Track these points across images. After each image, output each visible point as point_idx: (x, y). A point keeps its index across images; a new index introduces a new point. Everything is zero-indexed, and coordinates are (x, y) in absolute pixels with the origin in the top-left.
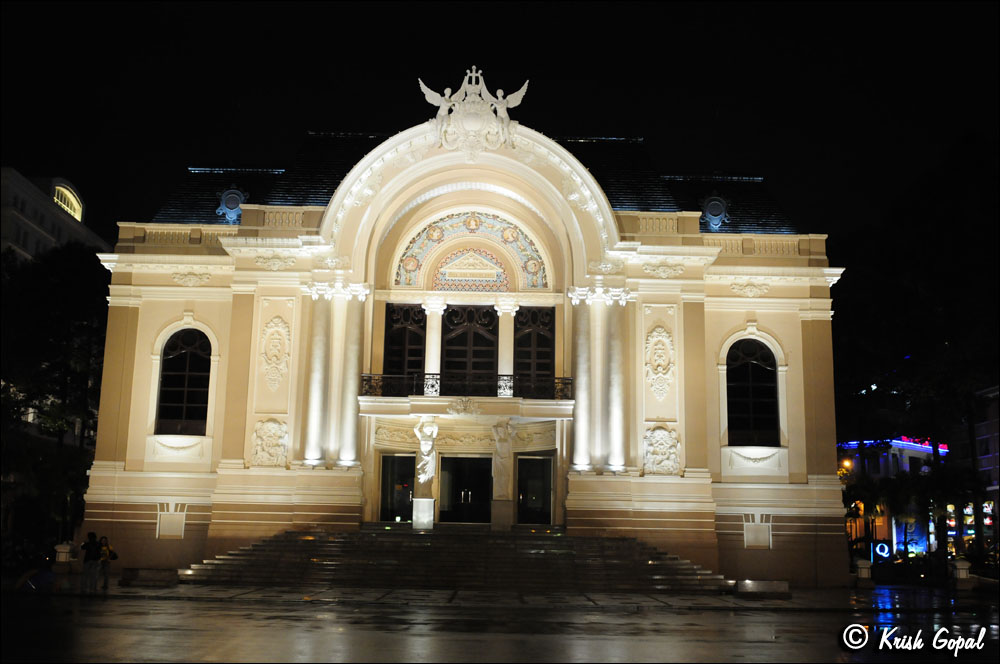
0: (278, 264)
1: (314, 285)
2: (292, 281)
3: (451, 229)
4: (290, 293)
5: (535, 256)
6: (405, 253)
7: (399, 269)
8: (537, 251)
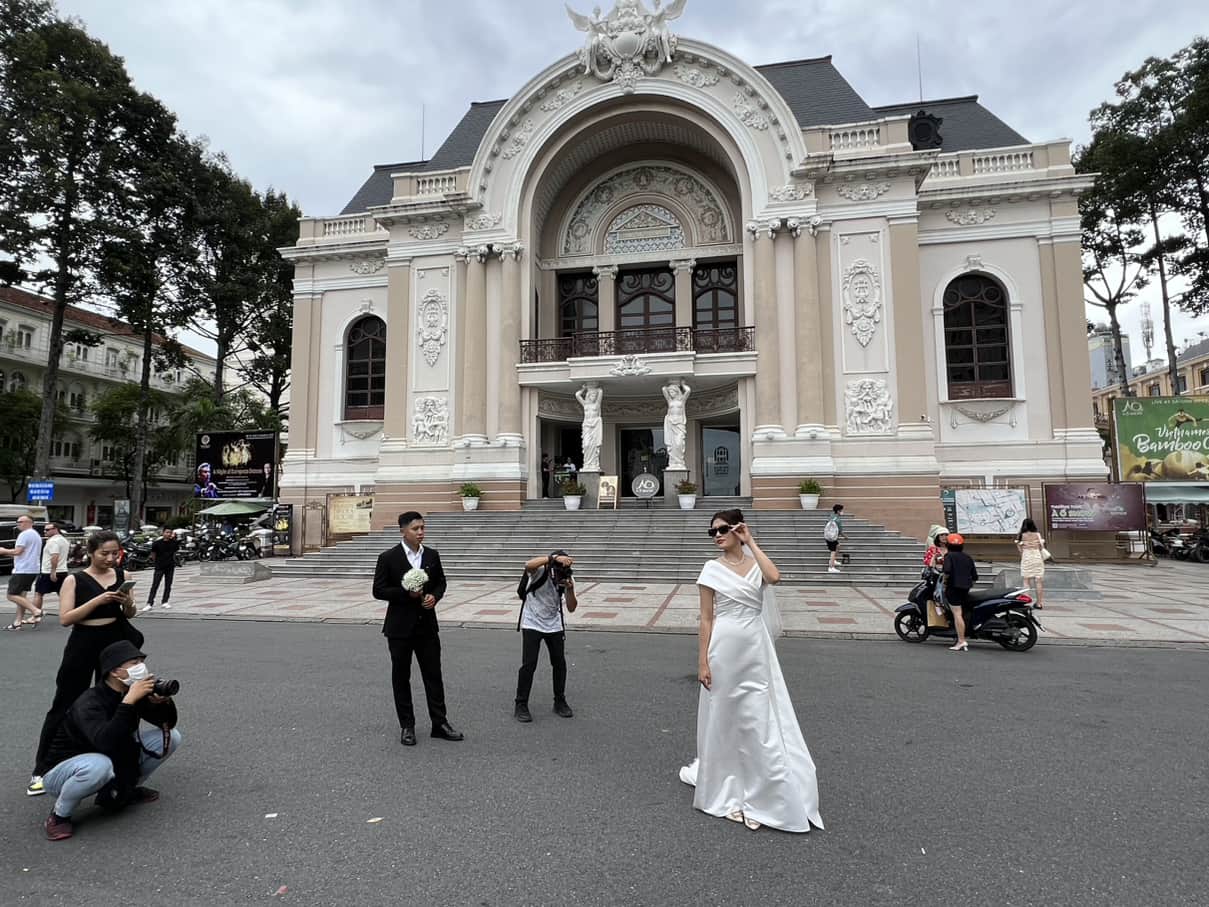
3: (620, 187)
5: (712, 206)
6: (574, 219)
7: (568, 236)
8: (715, 201)
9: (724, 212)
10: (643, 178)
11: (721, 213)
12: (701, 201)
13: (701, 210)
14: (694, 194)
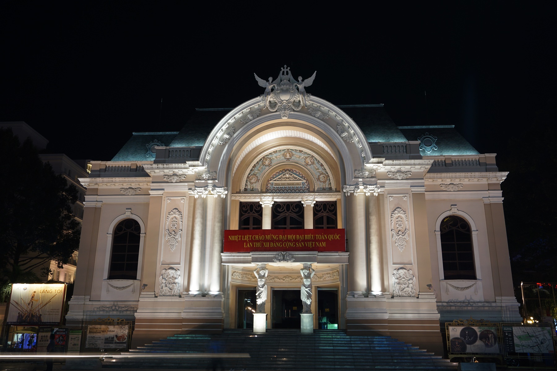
0: (175, 179)
1: (195, 189)
2: (183, 188)
3: (276, 159)
4: (183, 195)
5: (324, 172)
6: (250, 173)
7: (247, 182)
8: (325, 170)
9: (330, 176)
10: (288, 155)
11: (328, 176)
12: (318, 169)
13: (318, 174)
14: (314, 165)
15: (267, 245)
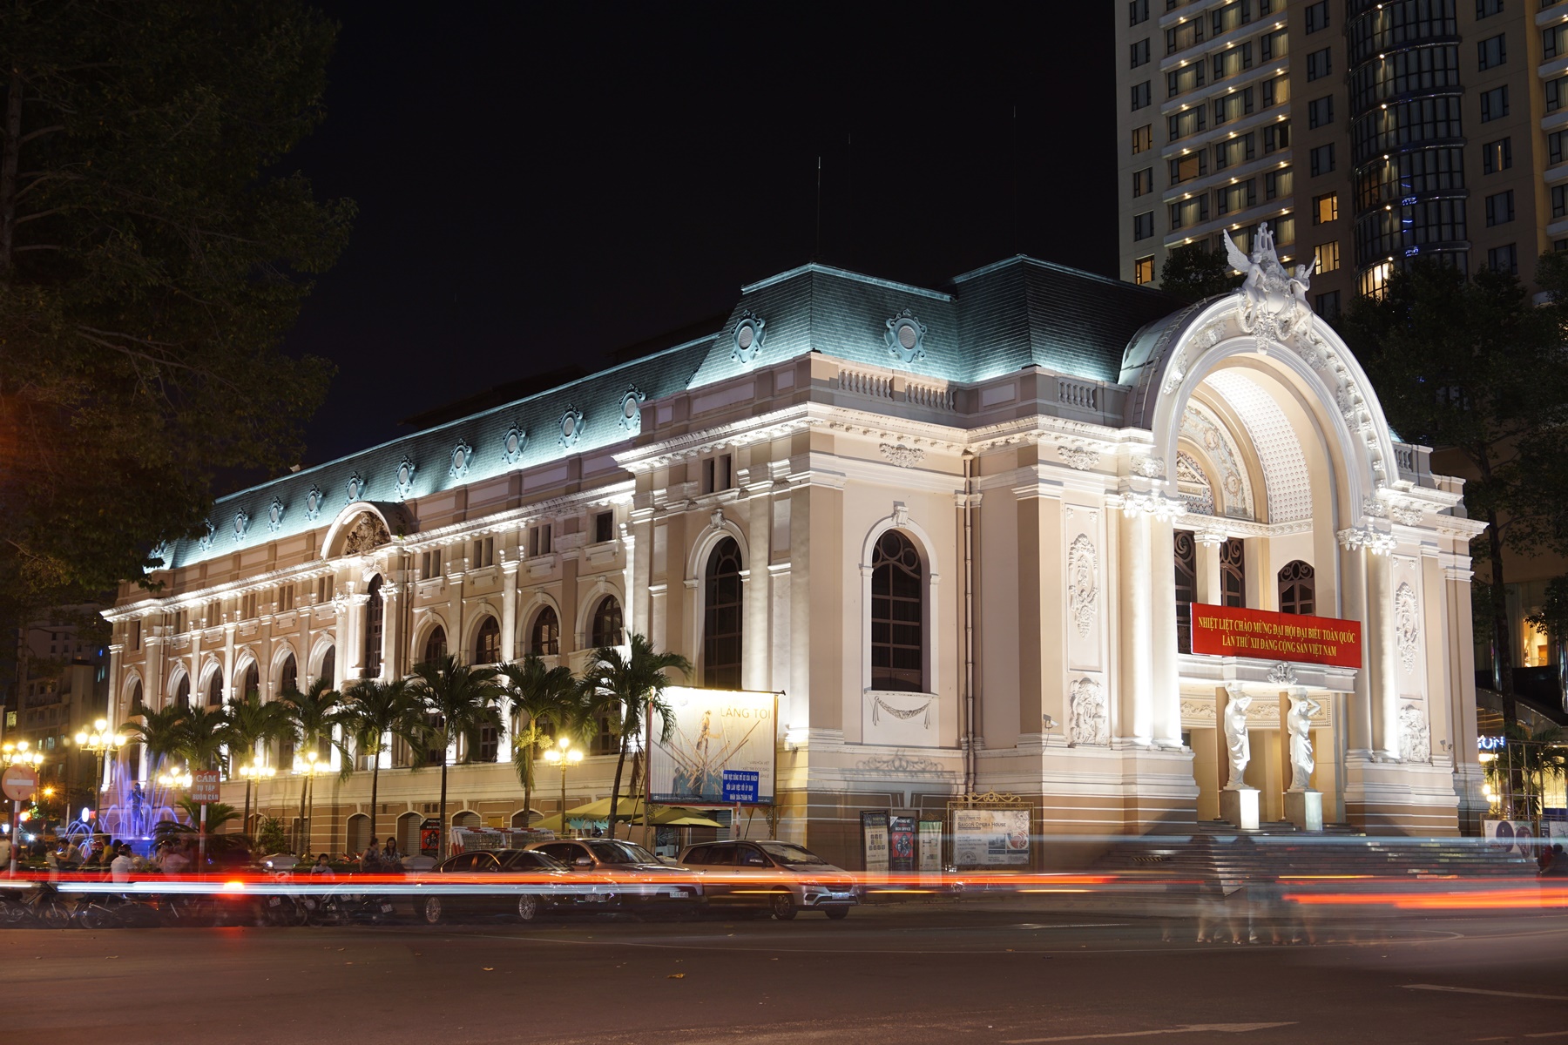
0: (1084, 461)
1: (1132, 496)
2: (1096, 486)
4: (1094, 504)
9: (1243, 481)
12: (1225, 461)
13: (1226, 473)
14: (1219, 451)
15: (1256, 644)
